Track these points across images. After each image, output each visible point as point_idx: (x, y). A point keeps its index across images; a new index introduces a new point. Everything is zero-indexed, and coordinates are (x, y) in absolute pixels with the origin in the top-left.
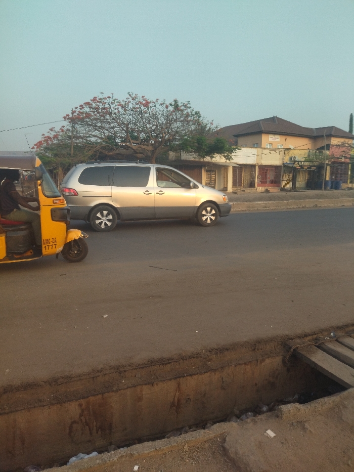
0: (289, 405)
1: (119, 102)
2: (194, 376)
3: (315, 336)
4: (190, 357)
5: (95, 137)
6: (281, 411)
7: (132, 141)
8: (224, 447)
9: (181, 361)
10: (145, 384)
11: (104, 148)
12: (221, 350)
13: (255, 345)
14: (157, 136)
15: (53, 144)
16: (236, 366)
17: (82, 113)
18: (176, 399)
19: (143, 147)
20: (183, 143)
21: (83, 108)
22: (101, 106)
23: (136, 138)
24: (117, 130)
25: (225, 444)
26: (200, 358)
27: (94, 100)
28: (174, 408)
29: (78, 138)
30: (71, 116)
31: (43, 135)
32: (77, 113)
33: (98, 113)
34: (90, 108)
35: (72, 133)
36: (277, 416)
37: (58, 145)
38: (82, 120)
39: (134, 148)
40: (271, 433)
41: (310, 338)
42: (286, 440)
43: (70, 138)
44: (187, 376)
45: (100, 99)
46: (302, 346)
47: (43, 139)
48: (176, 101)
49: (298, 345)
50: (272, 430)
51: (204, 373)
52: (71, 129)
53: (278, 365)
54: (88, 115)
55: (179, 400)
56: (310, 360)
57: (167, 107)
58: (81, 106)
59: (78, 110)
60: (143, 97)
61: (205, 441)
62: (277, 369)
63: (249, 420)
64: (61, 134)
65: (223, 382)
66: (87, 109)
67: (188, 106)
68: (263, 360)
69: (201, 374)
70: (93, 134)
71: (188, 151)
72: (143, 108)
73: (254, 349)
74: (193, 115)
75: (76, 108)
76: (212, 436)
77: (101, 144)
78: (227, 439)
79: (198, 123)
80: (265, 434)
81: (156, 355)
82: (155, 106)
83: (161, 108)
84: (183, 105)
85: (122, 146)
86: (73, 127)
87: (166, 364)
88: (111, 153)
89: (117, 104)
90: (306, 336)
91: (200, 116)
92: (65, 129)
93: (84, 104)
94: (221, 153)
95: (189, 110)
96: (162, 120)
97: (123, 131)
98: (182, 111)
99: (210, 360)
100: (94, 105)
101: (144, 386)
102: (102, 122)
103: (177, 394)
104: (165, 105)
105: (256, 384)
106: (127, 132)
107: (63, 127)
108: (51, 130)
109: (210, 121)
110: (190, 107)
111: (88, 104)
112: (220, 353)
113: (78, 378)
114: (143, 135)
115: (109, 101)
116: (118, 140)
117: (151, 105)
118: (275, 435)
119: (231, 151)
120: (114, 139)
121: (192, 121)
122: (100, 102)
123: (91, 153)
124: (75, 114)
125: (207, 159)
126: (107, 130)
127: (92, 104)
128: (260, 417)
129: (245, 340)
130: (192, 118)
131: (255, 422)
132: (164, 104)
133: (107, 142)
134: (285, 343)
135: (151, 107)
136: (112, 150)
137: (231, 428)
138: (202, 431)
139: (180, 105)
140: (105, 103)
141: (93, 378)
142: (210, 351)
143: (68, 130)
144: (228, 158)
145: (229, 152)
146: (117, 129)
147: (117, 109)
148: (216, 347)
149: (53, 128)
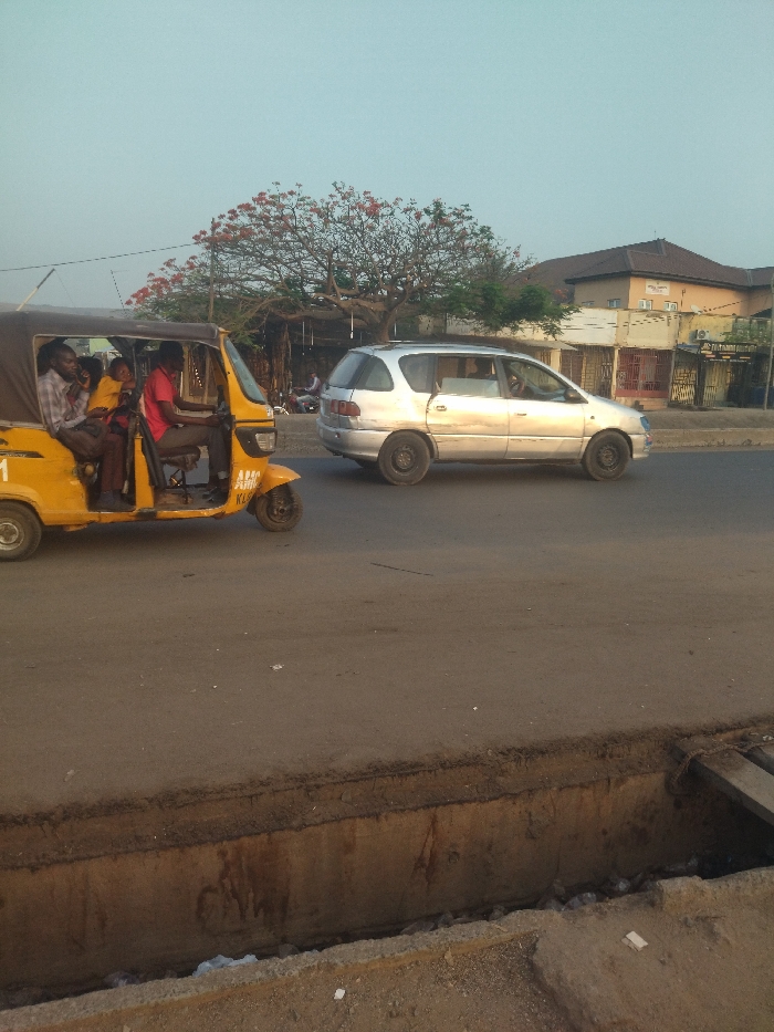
0: (679, 881)
1: (314, 203)
2: (466, 805)
3: (740, 732)
4: (460, 764)
5: (260, 279)
6: (661, 892)
7: (338, 290)
8: (531, 963)
9: (441, 770)
10: (361, 817)
11: (278, 304)
12: (530, 753)
13: (605, 745)
14: (394, 281)
15: (171, 295)
16: (561, 789)
17: (234, 228)
18: (427, 853)
19: (365, 304)
20: (451, 297)
21: (237, 216)
22: (274, 212)
23: (348, 284)
24: (308, 266)
25: (535, 957)
26: (480, 767)
27: (260, 198)
28: (424, 870)
29: (223, 282)
30: (209, 233)
31: (151, 274)
32: (223, 227)
33: (269, 227)
34: (251, 216)
35: (212, 271)
36: (652, 904)
37: (182, 298)
38: (234, 243)
39: (343, 305)
40: (636, 940)
41: (729, 735)
42: (670, 956)
43: (207, 281)
44: (453, 803)
45: (272, 197)
46: (711, 751)
47: (151, 284)
48: (438, 205)
49: (701, 750)
50: (640, 934)
51: (491, 799)
52: (209, 262)
53: (656, 790)
54: (246, 233)
55: (433, 855)
56: (728, 784)
57: (418, 216)
58: (233, 212)
59: (225, 221)
60: (365, 193)
61: (491, 947)
62: (652, 802)
63: (587, 909)
64: (187, 274)
65: (531, 822)
66: (244, 220)
67: (466, 214)
68: (622, 781)
69: (482, 801)
70: (256, 272)
71: (462, 316)
72: (364, 218)
73: (603, 756)
74: (476, 235)
75: (222, 217)
76: (506, 936)
77: (271, 295)
78: (539, 946)
79: (486, 251)
80: (624, 941)
81: (386, 755)
82: (392, 214)
83: (404, 218)
84: (454, 214)
85: (316, 301)
86: (214, 258)
87: (408, 775)
88: (293, 316)
89: (309, 208)
90: (720, 730)
91: (492, 238)
92: (196, 263)
93: (239, 207)
94: (536, 320)
95: (466, 224)
96: (406, 244)
97: (321, 269)
98: (451, 225)
99: (503, 773)
100: (259, 210)
101: (358, 820)
102: (275, 248)
103: (430, 839)
104: (414, 212)
105: (605, 833)
106: (329, 269)
107: (193, 258)
108: (168, 264)
109: (513, 250)
110: (471, 218)
111: (247, 207)
112: (527, 759)
113: (219, 796)
114: (362, 278)
115: (294, 200)
116: (308, 288)
117: (383, 211)
118: (646, 944)
119: (559, 316)
120: (301, 286)
121: (474, 248)
122: (274, 204)
123: (250, 315)
124: (218, 230)
125: (505, 332)
126: (285, 264)
127: (255, 209)
128: (613, 902)
129: (582, 733)
130: (474, 240)
131: (602, 915)
132: (411, 209)
133: (286, 293)
134: (672, 745)
135: (383, 216)
136: (294, 308)
137: (548, 923)
138: (484, 924)
139: (447, 212)
140: (283, 206)
141: (251, 797)
142: (502, 753)
143: (203, 265)
144: (552, 331)
145: (553, 318)
146: (308, 264)
147: (309, 219)
148: (519, 746)
149: (171, 260)
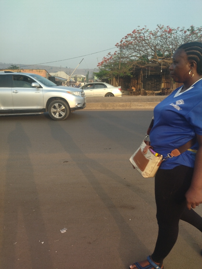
1: (151, 32)
11: (139, 63)
19: (166, 61)
32: (123, 41)
35: (120, 55)
39: (159, 62)
43: (119, 58)
47: (104, 60)
64: (114, 56)
66: (129, 38)
84: (198, 30)
85: (151, 61)
88: (143, 67)
98: (197, 34)
106: (155, 51)
107: (116, 52)
116: (150, 58)
120: (147, 57)
123: (131, 67)
126: (142, 51)
132: (183, 30)
133: (142, 59)
135: (173, 33)
136: (144, 64)
139: (195, 29)
146: (149, 50)
147: (149, 37)
149: (110, 53)
